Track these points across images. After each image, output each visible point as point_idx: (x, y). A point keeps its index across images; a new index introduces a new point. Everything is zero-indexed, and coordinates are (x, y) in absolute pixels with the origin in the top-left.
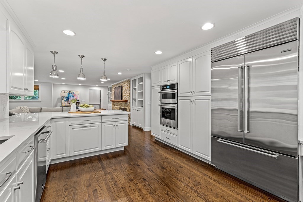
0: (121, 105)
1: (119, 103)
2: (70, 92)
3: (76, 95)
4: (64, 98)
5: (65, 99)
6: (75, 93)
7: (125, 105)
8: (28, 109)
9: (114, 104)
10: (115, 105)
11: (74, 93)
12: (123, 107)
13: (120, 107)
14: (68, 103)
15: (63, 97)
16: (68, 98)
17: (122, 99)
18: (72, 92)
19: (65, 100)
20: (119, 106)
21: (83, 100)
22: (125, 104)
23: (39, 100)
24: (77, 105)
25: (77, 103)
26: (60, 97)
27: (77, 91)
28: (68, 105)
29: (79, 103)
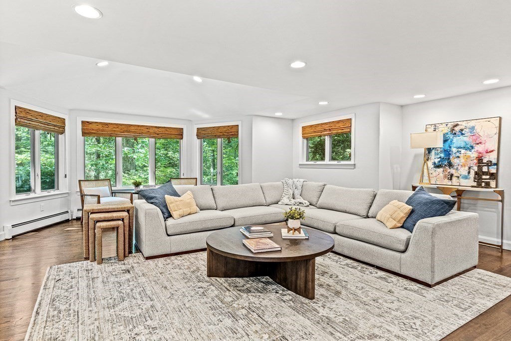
2: (457, 129)
3: (483, 139)
4: (433, 152)
5: (434, 158)
6: (478, 129)
8: (300, 188)
11: (473, 128)
14: (445, 177)
15: (429, 150)
16: (448, 153)
18: (463, 125)
19: (437, 161)
23: (352, 162)
24: (483, 184)
25: (484, 177)
26: (422, 151)
27: (488, 119)
28: (447, 182)
29: (494, 176)
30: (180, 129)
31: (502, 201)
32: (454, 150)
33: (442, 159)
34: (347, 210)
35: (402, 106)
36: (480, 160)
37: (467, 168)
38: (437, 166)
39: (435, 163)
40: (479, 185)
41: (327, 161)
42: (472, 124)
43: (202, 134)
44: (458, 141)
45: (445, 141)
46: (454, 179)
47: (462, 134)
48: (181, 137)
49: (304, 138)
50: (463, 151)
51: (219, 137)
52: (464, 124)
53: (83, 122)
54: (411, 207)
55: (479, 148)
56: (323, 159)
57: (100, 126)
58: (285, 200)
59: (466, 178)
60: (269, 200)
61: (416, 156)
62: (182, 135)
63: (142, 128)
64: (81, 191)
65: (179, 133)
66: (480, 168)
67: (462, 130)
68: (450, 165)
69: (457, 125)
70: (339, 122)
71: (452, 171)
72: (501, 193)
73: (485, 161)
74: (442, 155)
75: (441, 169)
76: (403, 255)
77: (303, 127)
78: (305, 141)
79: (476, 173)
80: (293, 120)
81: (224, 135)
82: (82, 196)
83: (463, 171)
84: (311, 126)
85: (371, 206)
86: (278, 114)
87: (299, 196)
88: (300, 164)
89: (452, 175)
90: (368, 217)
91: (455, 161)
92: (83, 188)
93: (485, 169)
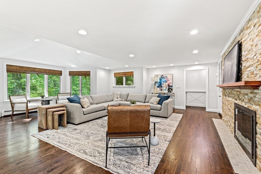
0: (238, 97)
1: (234, 92)
2: (163, 76)
3: (169, 80)
4: (157, 83)
5: (157, 85)
6: (168, 77)
7: (250, 100)
8: (119, 95)
9: (225, 92)
10: (226, 96)
11: (167, 77)
12: (243, 104)
13: (236, 102)
14: (160, 90)
15: (156, 82)
16: (160, 83)
17: (239, 78)
19: (158, 85)
20: (233, 98)
21: (177, 86)
22: (252, 95)
23: (134, 86)
24: (170, 92)
25: (170, 90)
26: (154, 82)
27: (170, 74)
28: (161, 91)
29: (172, 89)
30: (60, 71)
31: (174, 96)
32: (162, 82)
33: (159, 85)
34: (139, 101)
35: (148, 69)
36: (169, 85)
37: (165, 87)
38: (158, 87)
39: (157, 86)
40: (169, 92)
41: (124, 85)
42: (166, 75)
43: (72, 74)
44: (163, 80)
45: (160, 80)
46: (163, 90)
47: (164, 78)
48: (61, 75)
49: (115, 77)
50: (164, 83)
51: (81, 75)
52: (164, 75)
53: (7, 65)
54: (160, 98)
55: (168, 82)
56: (122, 84)
57: (18, 68)
58: (115, 99)
59: (165, 90)
60: (110, 100)
61: (152, 84)
62: (62, 74)
63: (42, 70)
64: (11, 101)
65: (60, 73)
66: (169, 87)
67: (164, 77)
68: (161, 87)
69: (163, 75)
70: (129, 72)
71: (162, 88)
72: (174, 94)
73: (170, 85)
74: (159, 84)
75: (159, 88)
76: (160, 111)
77: (114, 73)
78: (115, 78)
79: (168, 89)
80: (110, 70)
81: (83, 75)
82: (12, 104)
83: (165, 88)
84: (118, 73)
85: (145, 99)
86: (107, 68)
87: (119, 98)
88: (113, 87)
89: (162, 89)
90: (145, 103)
91: (163, 86)
92: (12, 100)
93: (170, 88)
